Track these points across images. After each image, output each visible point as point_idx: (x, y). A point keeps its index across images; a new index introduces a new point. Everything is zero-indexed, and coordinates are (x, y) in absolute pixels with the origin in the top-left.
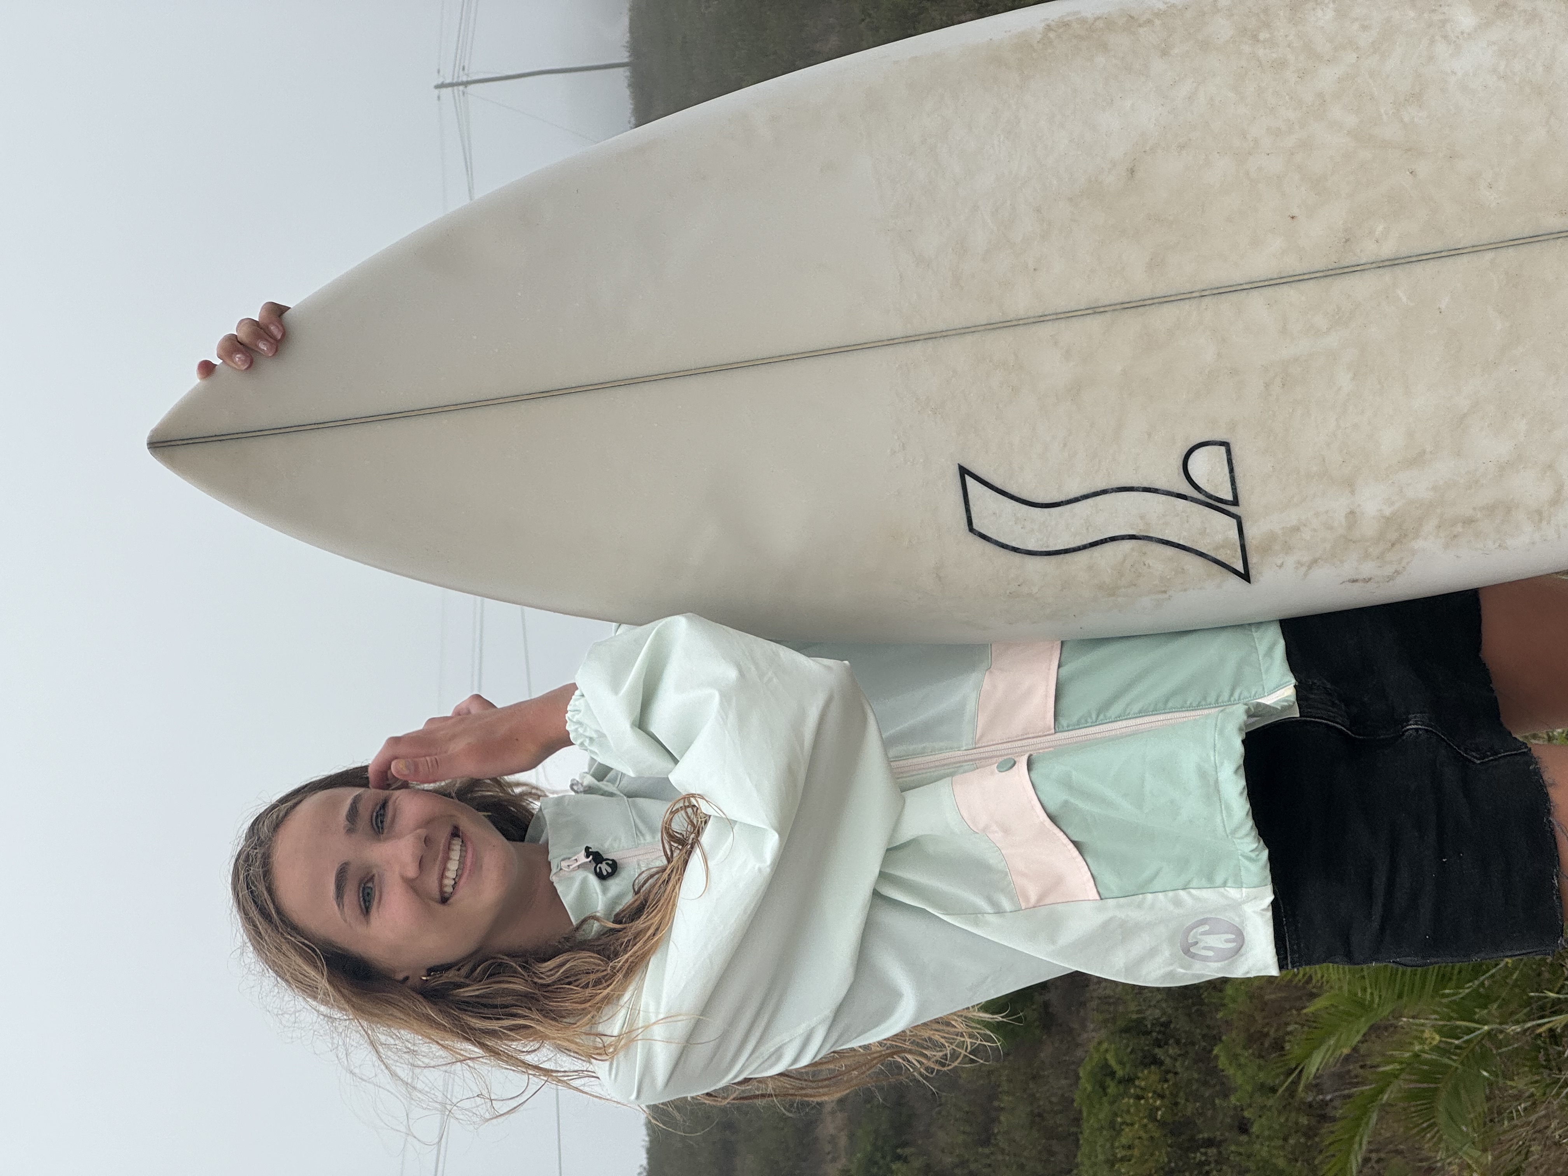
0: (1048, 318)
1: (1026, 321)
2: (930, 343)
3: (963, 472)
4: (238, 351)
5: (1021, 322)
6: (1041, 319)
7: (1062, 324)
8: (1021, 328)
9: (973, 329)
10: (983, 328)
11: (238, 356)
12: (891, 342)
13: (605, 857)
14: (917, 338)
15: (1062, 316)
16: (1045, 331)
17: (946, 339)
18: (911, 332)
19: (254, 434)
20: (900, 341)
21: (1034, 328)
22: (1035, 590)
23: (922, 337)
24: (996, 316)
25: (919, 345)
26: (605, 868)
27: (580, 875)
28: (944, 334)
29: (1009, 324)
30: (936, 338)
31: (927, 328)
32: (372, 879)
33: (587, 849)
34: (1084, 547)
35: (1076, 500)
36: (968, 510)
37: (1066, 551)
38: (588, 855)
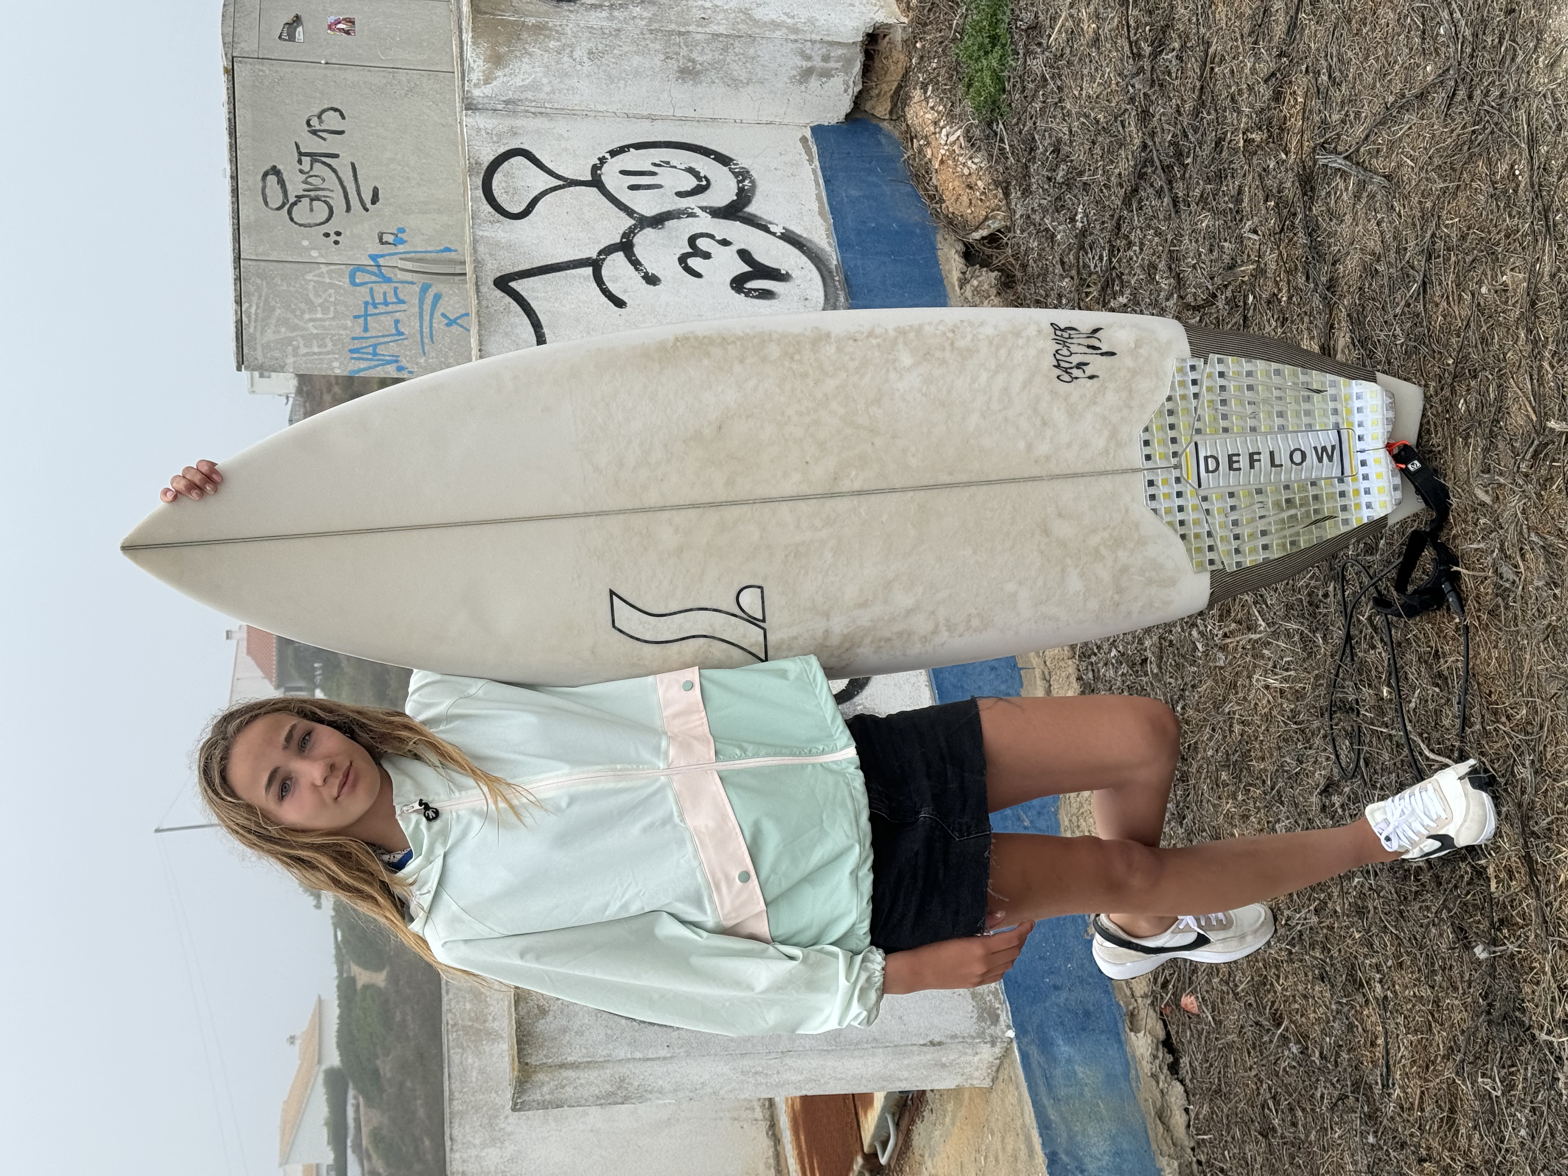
0: (667, 508)
1: (654, 509)
2: (599, 518)
3: (612, 593)
5: (652, 509)
6: (662, 509)
7: (674, 512)
8: (652, 512)
9: (624, 512)
10: (629, 511)
12: (575, 515)
13: (431, 805)
15: (675, 508)
16: (666, 515)
18: (588, 510)
21: (659, 513)
22: (647, 663)
24: (638, 505)
25: (592, 518)
26: (431, 814)
27: (414, 817)
29: (645, 510)
31: (597, 509)
33: (421, 800)
34: (677, 640)
35: (675, 613)
36: (613, 615)
37: (667, 642)
38: (421, 804)
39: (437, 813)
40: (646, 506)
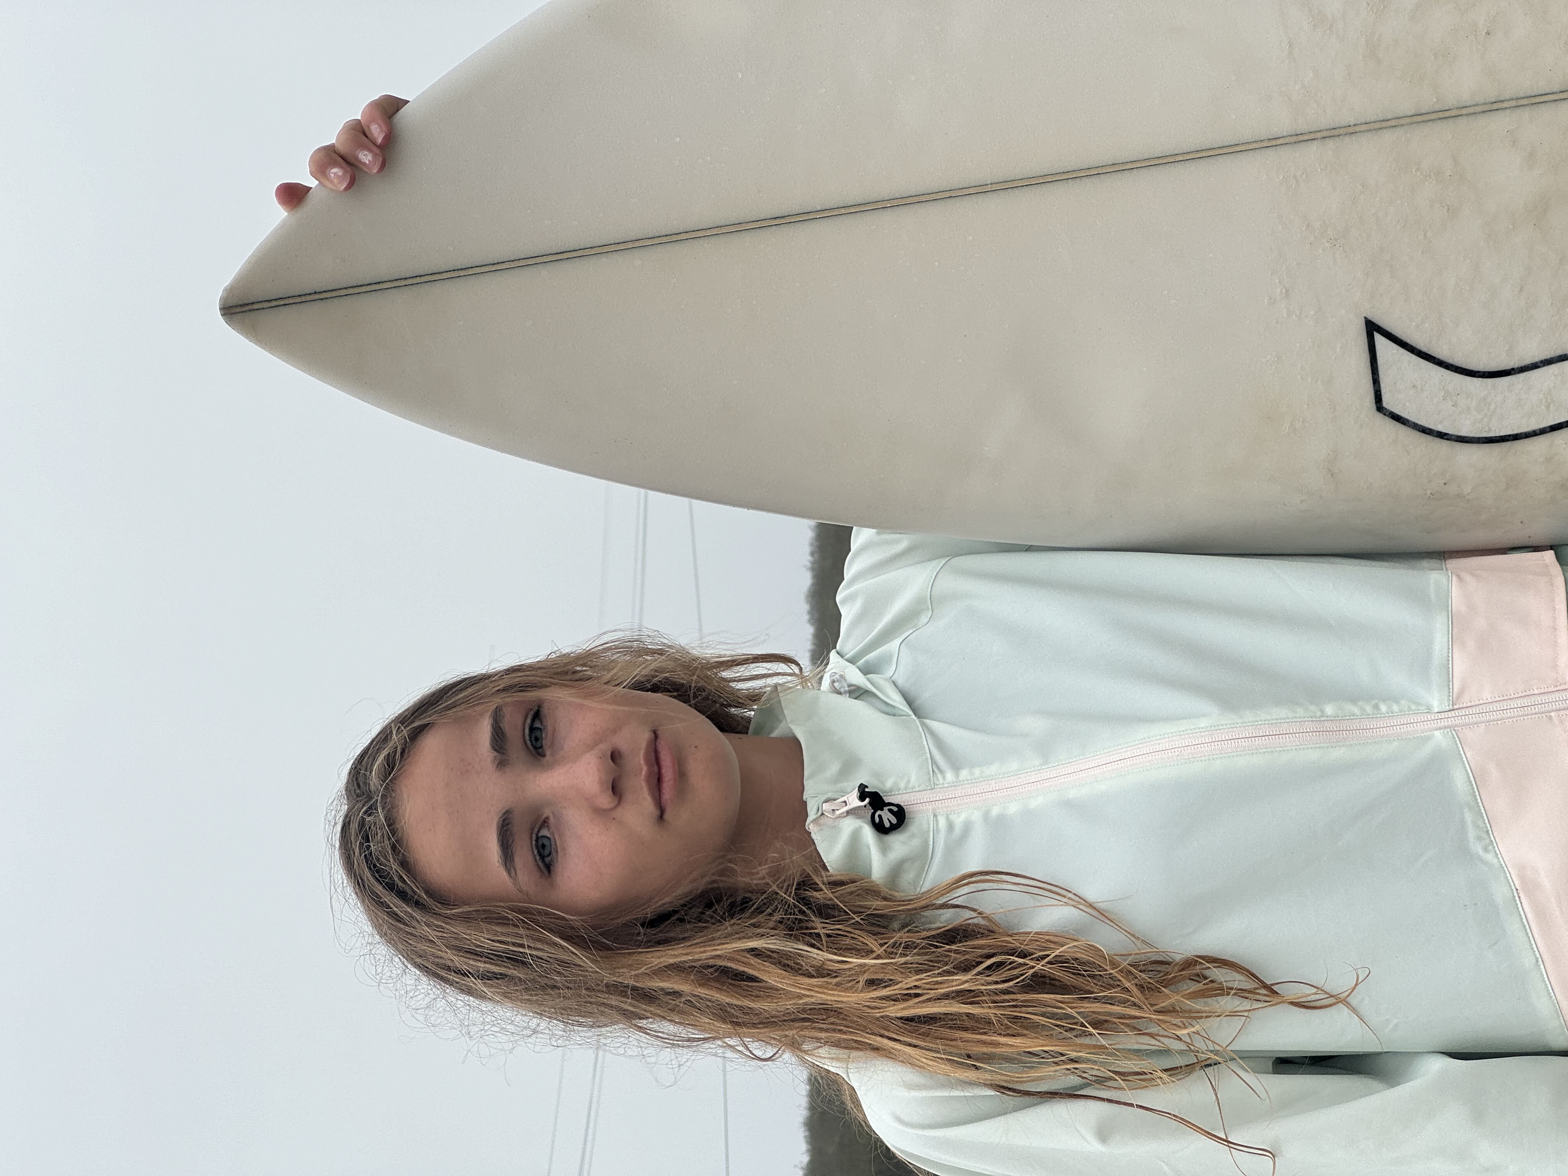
0: (1505, 105)
1: (1471, 110)
2: (1331, 144)
3: (1372, 328)
4: (335, 164)
5: (1464, 112)
6: (1494, 107)
7: (1526, 113)
8: (1464, 120)
9: (1393, 123)
10: (1408, 120)
11: (334, 170)
12: (1273, 143)
13: (887, 799)
14: (1312, 136)
15: (1525, 102)
16: (1501, 122)
17: (1354, 137)
18: (1303, 127)
19: (369, 288)
20: (1287, 140)
21: (1483, 120)
22: (1467, 490)
23: (1318, 135)
24: (1428, 101)
25: (1314, 146)
26: (887, 817)
27: (849, 825)
28: (1351, 130)
29: (1447, 114)
30: (1339, 136)
31: (1325, 122)
32: (545, 823)
33: (862, 787)
34: (1543, 432)
35: (1534, 366)
36: (1376, 381)
37: (1516, 437)
38: (862, 796)
39: (900, 814)
40: (1450, 101)
